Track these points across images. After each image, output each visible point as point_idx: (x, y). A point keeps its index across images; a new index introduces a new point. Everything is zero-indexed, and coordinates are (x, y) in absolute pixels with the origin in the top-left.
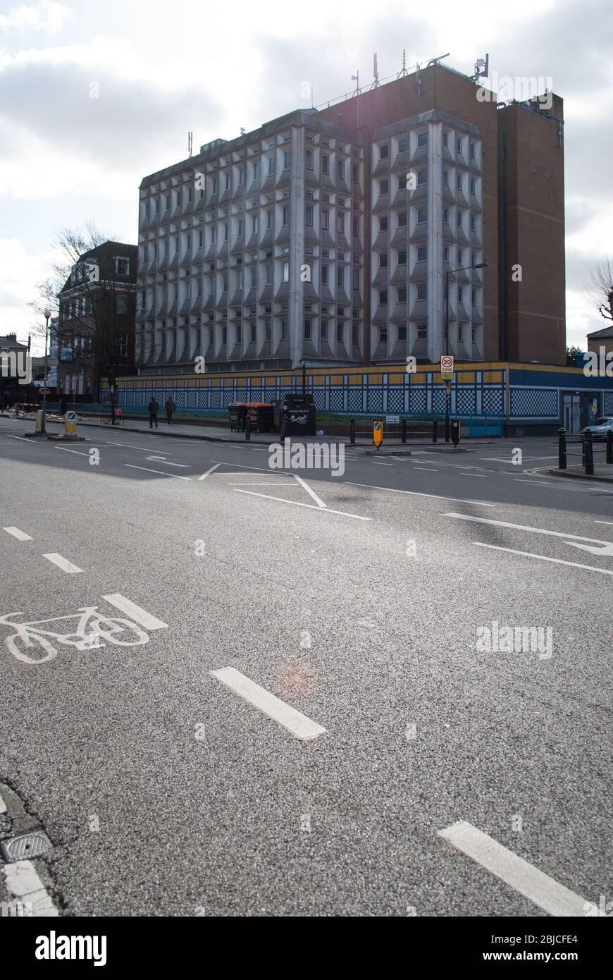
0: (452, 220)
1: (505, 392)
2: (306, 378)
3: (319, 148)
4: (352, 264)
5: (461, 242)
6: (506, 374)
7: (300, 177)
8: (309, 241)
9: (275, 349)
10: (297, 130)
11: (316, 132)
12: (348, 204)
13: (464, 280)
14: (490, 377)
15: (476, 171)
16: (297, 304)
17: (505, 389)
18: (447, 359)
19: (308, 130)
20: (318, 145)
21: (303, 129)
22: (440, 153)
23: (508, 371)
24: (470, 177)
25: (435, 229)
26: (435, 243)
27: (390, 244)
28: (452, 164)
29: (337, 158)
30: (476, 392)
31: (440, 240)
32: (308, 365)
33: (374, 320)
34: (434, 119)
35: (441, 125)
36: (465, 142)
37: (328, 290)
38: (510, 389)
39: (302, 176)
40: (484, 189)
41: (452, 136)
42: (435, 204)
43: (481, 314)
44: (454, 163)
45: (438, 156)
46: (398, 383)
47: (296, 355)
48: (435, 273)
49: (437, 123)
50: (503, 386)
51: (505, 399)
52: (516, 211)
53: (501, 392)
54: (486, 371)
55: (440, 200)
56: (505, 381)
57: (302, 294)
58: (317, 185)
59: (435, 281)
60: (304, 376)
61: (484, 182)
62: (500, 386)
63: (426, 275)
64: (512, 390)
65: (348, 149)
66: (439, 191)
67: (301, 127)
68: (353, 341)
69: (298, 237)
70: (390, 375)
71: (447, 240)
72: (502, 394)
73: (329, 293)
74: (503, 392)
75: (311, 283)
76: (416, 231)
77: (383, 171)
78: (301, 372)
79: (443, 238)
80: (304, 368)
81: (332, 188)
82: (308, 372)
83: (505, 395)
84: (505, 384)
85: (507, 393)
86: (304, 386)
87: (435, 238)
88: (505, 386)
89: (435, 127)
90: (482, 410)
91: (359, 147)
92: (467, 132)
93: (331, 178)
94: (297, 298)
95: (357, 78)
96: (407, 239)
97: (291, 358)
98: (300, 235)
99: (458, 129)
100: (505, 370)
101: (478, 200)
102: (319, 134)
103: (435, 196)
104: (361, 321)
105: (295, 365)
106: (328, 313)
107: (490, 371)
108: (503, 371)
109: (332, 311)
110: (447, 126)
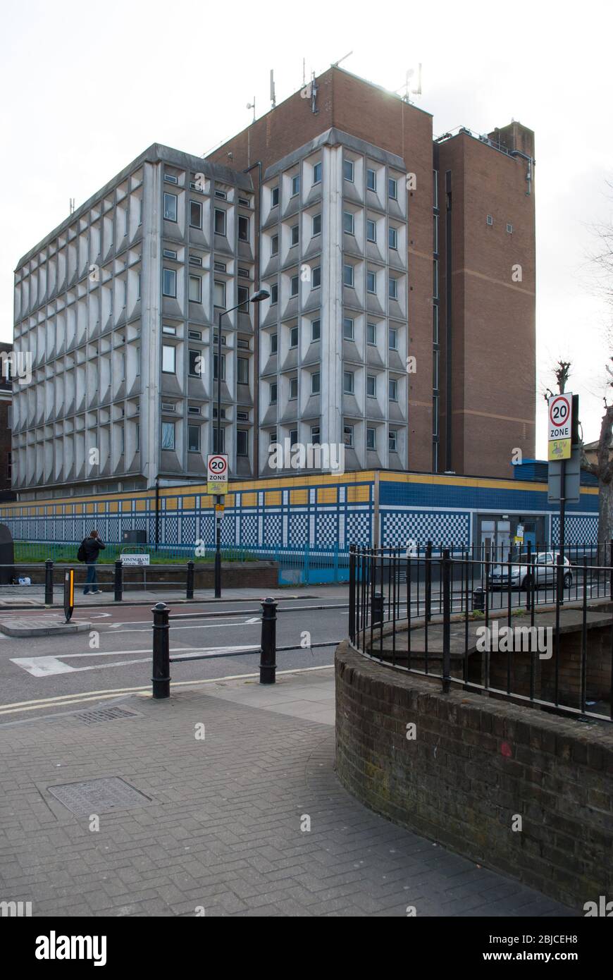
0: (359, 282)
1: (373, 515)
2: (160, 500)
3: (184, 192)
4: (236, 348)
5: (374, 315)
6: (375, 488)
7: (156, 230)
8: (168, 318)
9: (128, 464)
10: (153, 167)
11: (181, 171)
12: (231, 268)
13: (377, 365)
14: (355, 494)
15: (398, 217)
16: (152, 402)
17: (373, 511)
18: (218, 460)
19: (167, 167)
20: (182, 189)
21: (160, 166)
22: (339, 189)
23: (377, 483)
24: (387, 224)
25: (333, 295)
26: (332, 313)
27: (281, 319)
28: (358, 204)
29: (212, 206)
30: (338, 516)
31: (339, 308)
32: (163, 483)
33: (263, 425)
34: (332, 142)
35: (340, 150)
36: (381, 176)
37: (201, 383)
38: (381, 511)
39: (159, 229)
40: (410, 243)
41: (359, 166)
42: (332, 259)
43: (404, 412)
44: (362, 203)
45: (337, 192)
46: (252, 505)
47: (151, 471)
48: (332, 355)
49: (336, 146)
50: (370, 507)
51: (373, 527)
52: (462, 276)
53: (368, 515)
54: (351, 484)
55: (339, 254)
56: (373, 500)
57: (158, 389)
58: (179, 242)
59: (332, 365)
60: (158, 498)
61: (409, 233)
62: (367, 507)
63: (319, 358)
64: (384, 513)
65: (231, 195)
66: (339, 241)
67: (157, 163)
68: (238, 452)
69: (153, 312)
70: (243, 494)
71: (349, 310)
72: (370, 519)
73: (202, 388)
74: (370, 516)
75: (174, 374)
76: (310, 299)
77: (273, 223)
78: (153, 494)
79: (343, 305)
80: (157, 488)
81: (206, 246)
82: (161, 493)
83: (373, 520)
84: (373, 503)
85: (376, 518)
86: (157, 511)
87: (333, 306)
88: (373, 507)
89: (333, 152)
90: (346, 544)
91: (248, 193)
92: (382, 162)
93: (205, 234)
94: (152, 394)
95: (254, 106)
96: (299, 310)
97: (144, 474)
98: (155, 309)
99: (368, 157)
100: (373, 483)
101: (401, 257)
102: (184, 174)
103: (333, 248)
104: (251, 426)
105: (151, 483)
106: (200, 415)
107: (356, 484)
108: (371, 483)
109: (206, 412)
110: (351, 152)
